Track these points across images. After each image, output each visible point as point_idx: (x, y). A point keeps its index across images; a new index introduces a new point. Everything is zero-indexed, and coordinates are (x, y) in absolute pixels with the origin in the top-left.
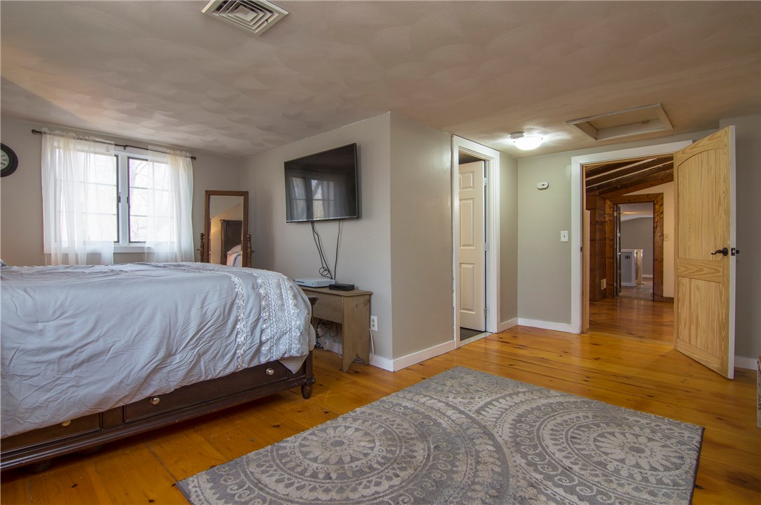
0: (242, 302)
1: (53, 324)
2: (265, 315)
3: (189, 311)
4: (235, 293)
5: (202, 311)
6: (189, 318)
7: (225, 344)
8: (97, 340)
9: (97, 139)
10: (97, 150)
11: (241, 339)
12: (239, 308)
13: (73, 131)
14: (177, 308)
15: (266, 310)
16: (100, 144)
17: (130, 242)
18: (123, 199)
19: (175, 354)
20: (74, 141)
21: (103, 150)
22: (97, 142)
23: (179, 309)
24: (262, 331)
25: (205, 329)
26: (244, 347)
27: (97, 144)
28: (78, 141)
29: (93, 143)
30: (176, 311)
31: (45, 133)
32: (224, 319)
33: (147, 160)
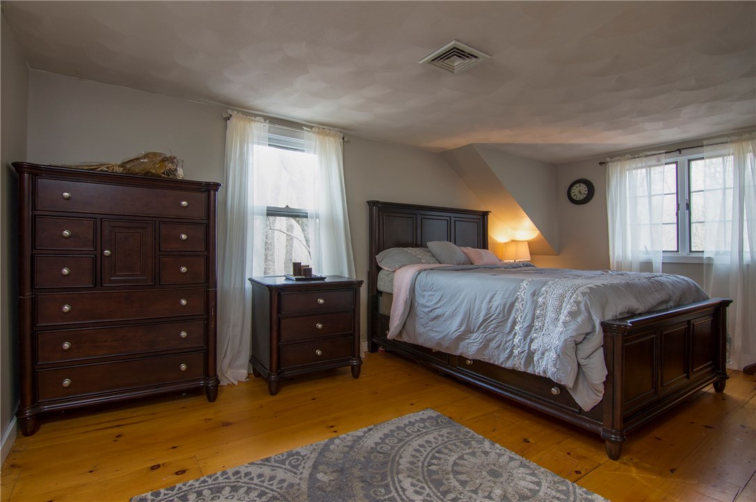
0: (521, 306)
1: (428, 293)
2: (537, 324)
3: (482, 303)
4: (516, 296)
5: (489, 305)
6: (481, 308)
7: (505, 339)
8: (440, 307)
9: (649, 153)
10: (650, 163)
11: (516, 341)
12: (517, 310)
13: (628, 153)
14: (476, 298)
15: (540, 319)
16: (652, 157)
17: (691, 251)
18: (683, 206)
19: (473, 332)
20: (629, 161)
21: (654, 162)
22: (648, 156)
23: (477, 301)
24: (532, 341)
25: (491, 319)
26: (519, 349)
27: (648, 158)
28: (633, 160)
29: (644, 159)
30: (475, 300)
31: (608, 162)
32: (504, 317)
33: (703, 158)
